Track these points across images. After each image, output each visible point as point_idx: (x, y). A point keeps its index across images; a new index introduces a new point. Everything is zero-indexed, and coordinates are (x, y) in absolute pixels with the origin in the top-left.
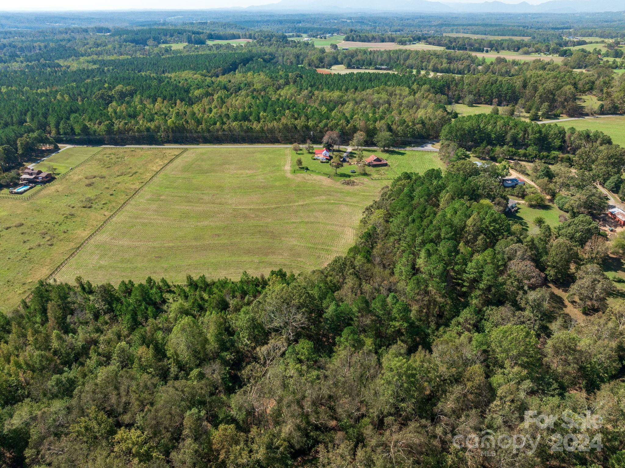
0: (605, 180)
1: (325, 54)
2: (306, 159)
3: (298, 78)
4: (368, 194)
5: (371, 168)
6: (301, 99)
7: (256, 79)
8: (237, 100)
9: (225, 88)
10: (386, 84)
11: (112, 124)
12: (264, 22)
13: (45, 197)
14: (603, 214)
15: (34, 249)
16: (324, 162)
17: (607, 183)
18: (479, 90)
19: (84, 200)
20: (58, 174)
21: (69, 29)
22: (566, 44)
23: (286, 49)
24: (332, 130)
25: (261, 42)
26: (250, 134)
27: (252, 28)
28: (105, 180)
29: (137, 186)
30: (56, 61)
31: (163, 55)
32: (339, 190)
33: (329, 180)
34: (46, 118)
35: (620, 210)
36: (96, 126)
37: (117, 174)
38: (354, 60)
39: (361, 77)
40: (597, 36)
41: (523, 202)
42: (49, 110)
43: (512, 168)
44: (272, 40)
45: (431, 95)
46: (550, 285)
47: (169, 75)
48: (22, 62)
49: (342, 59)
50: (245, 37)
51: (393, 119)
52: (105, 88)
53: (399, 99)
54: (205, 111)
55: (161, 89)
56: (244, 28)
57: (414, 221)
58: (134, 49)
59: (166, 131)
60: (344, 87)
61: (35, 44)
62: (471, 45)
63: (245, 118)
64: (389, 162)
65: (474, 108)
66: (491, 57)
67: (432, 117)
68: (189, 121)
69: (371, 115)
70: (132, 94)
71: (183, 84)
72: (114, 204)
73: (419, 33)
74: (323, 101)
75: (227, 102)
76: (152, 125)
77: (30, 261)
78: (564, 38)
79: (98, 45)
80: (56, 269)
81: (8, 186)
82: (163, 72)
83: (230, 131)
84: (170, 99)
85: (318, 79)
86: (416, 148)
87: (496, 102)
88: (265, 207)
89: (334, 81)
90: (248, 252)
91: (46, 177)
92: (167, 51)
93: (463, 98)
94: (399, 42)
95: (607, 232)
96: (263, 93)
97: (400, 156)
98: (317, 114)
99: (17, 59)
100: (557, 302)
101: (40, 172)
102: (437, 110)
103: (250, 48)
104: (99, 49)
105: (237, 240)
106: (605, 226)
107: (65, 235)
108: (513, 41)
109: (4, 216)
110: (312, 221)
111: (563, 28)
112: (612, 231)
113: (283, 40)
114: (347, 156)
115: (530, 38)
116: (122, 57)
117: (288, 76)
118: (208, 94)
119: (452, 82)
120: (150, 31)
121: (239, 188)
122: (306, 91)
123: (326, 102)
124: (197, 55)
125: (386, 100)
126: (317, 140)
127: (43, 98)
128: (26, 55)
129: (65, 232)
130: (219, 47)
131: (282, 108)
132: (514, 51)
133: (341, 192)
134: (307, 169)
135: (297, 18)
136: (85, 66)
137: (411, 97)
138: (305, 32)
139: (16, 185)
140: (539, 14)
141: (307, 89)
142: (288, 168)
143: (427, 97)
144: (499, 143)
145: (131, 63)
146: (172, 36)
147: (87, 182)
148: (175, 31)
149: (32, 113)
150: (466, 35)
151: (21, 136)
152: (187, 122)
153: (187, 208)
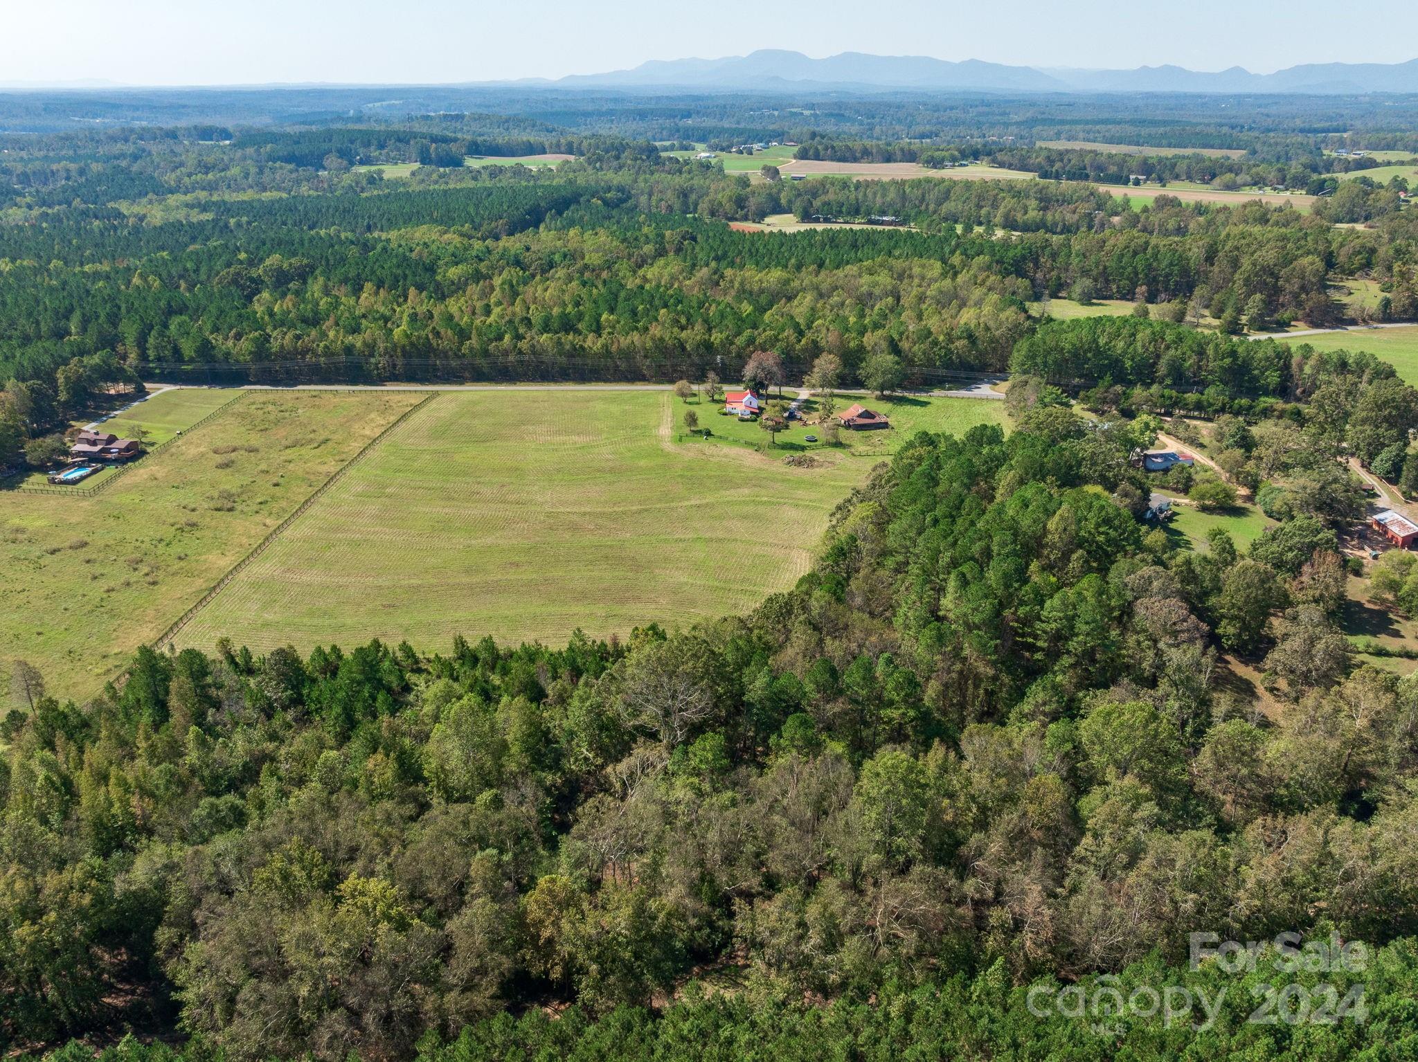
0: (1372, 456)
1: (748, 190)
2: (707, 414)
3: (686, 243)
4: (843, 484)
5: (852, 432)
6: (693, 287)
7: (590, 243)
8: (546, 290)
9: (517, 263)
10: (890, 254)
11: (267, 338)
12: (600, 114)
13: (128, 489)
14: (1362, 524)
15: (118, 591)
16: (747, 420)
17: (1377, 462)
18: (1105, 268)
19: (216, 495)
20: (153, 444)
21: (132, 130)
22: (1329, 166)
23: (656, 176)
24: (764, 350)
25: (596, 160)
26: (579, 361)
27: (574, 130)
28: (259, 456)
29: (332, 467)
30: (111, 205)
31: (363, 190)
32: (779, 477)
33: (758, 456)
34: (115, 325)
35: (1397, 516)
36: (230, 343)
37: (284, 442)
38: (817, 203)
39: (832, 240)
40: (1405, 148)
41: (1187, 501)
42: (119, 308)
43: (1168, 433)
44: (623, 156)
45: (992, 278)
46: (1229, 658)
47: (384, 236)
48: (30, 207)
49: (790, 202)
50: (557, 149)
51: (902, 329)
52: (241, 262)
53: (920, 286)
54: (474, 313)
55: (371, 264)
56: (554, 130)
57: (936, 522)
58: (294, 175)
59: (390, 353)
60: (793, 261)
61: (54, 167)
62: (1100, 168)
63: (568, 326)
64: (891, 421)
65: (1094, 308)
66: (1143, 195)
67: (991, 324)
68: (442, 331)
69: (852, 320)
70: (304, 275)
71: (420, 254)
72: (284, 504)
73: (978, 142)
74: (744, 291)
75: (524, 293)
76: (357, 341)
77: (113, 614)
78: (1326, 152)
79: (207, 169)
80: (171, 629)
81: (42, 468)
82: (369, 229)
83: (534, 353)
84: (394, 286)
85: (733, 242)
86: (953, 393)
87: (1143, 294)
88: (616, 509)
89: (770, 247)
90: (583, 596)
91: (127, 449)
92: (372, 180)
93: (1068, 285)
94: (928, 162)
95: (1365, 561)
96: (605, 275)
97: (917, 409)
98: (730, 317)
99: (18, 199)
100: (1242, 690)
101: (112, 439)
102: (1002, 310)
103: (571, 175)
104: (210, 176)
105: (557, 573)
106: (1363, 549)
107: (182, 564)
108: (1200, 159)
109: (42, 528)
110: (721, 536)
111: (1327, 131)
112: (1375, 557)
113: (648, 157)
114: (799, 408)
115: (1244, 152)
116: (267, 196)
117: (663, 236)
118: (478, 276)
119: (1043, 248)
120: (329, 136)
121: (558, 471)
122: (705, 270)
123: (751, 293)
124: (445, 192)
125: (889, 287)
126: (730, 375)
127: (101, 284)
128: (37, 191)
129: (180, 558)
130: (495, 172)
131: (651, 305)
132: (1204, 182)
133: (783, 481)
134: (709, 434)
135: (682, 106)
136: (181, 215)
137: (947, 283)
138: (702, 140)
139: (61, 466)
140: (1271, 96)
141: (707, 265)
142: (665, 431)
143: (984, 281)
144: (1140, 380)
145: (291, 209)
146: (381, 146)
147: (219, 459)
148: (390, 135)
149: (84, 315)
150: (1089, 146)
151: (65, 362)
152: (437, 334)
153: (447, 510)
